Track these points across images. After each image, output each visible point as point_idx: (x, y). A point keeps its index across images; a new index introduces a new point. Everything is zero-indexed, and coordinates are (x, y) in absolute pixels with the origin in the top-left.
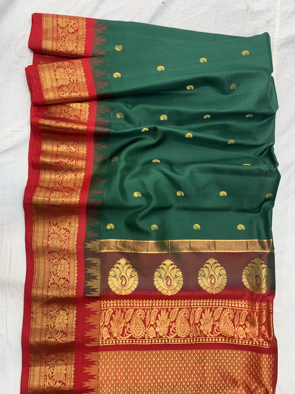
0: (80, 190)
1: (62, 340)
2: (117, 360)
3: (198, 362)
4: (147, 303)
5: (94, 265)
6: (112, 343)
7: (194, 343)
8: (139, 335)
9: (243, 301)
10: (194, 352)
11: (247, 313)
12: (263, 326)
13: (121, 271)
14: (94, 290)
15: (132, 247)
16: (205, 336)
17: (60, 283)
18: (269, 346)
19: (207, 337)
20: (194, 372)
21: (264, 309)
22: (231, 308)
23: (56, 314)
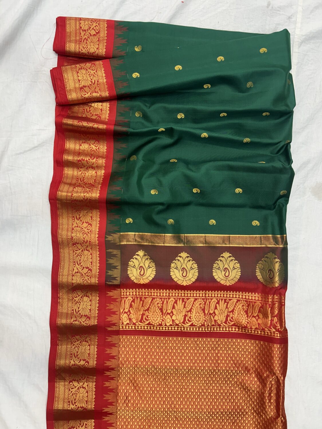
0: (100, 186)
1: (86, 323)
2: (137, 344)
3: (212, 349)
4: (164, 293)
5: (114, 256)
6: (132, 328)
7: (209, 331)
8: (157, 322)
9: (257, 294)
10: (209, 340)
11: (260, 305)
12: (276, 318)
13: (140, 262)
14: (114, 278)
15: (149, 240)
16: (220, 325)
17: (83, 272)
18: (280, 336)
19: (221, 327)
20: (208, 358)
21: (277, 302)
22: (245, 300)
23: (81, 300)
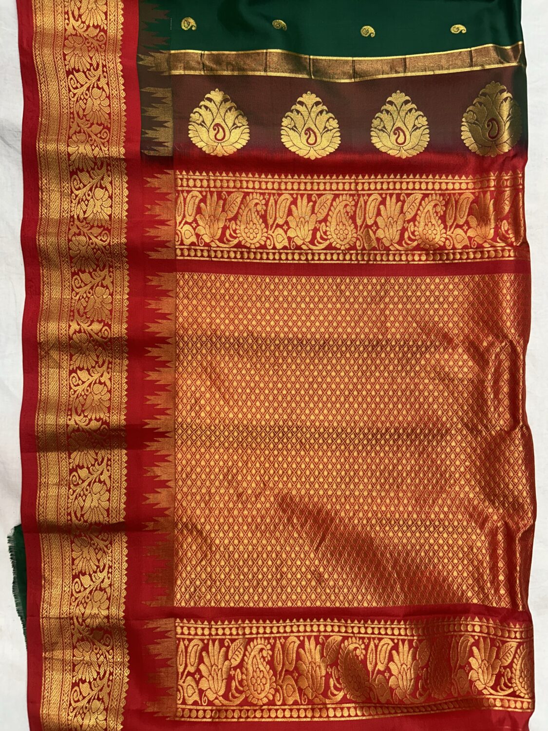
1: (101, 240)
2: (214, 291)
3: (372, 300)
4: (269, 182)
5: (159, 100)
6: (202, 256)
7: (365, 262)
8: (255, 241)
9: (464, 177)
11: (472, 197)
12: (505, 221)
13: (215, 114)
14: (161, 144)
15: (234, 63)
16: (387, 249)
17: (91, 131)
18: (515, 256)
19: (390, 252)
21: (507, 187)
22: (440, 192)
23: (89, 195)
